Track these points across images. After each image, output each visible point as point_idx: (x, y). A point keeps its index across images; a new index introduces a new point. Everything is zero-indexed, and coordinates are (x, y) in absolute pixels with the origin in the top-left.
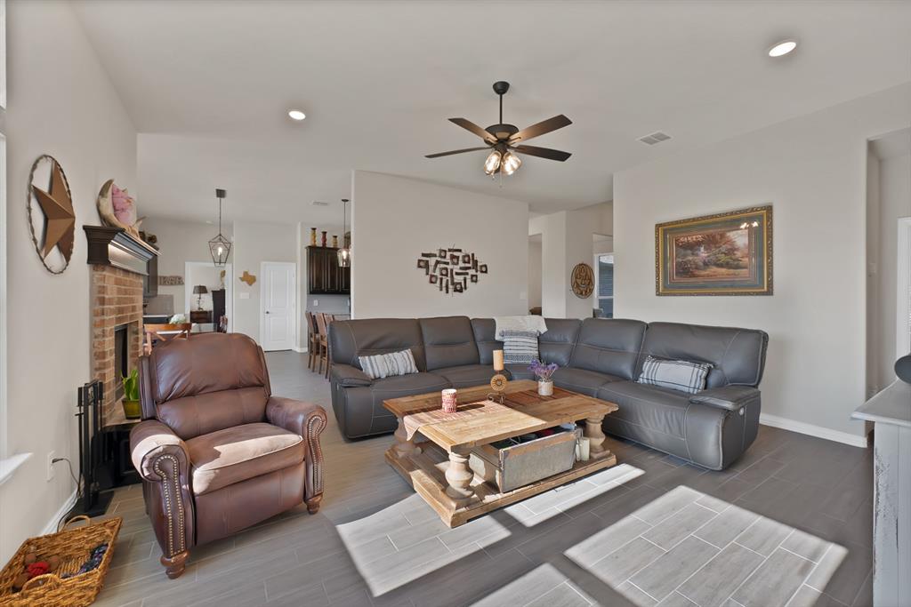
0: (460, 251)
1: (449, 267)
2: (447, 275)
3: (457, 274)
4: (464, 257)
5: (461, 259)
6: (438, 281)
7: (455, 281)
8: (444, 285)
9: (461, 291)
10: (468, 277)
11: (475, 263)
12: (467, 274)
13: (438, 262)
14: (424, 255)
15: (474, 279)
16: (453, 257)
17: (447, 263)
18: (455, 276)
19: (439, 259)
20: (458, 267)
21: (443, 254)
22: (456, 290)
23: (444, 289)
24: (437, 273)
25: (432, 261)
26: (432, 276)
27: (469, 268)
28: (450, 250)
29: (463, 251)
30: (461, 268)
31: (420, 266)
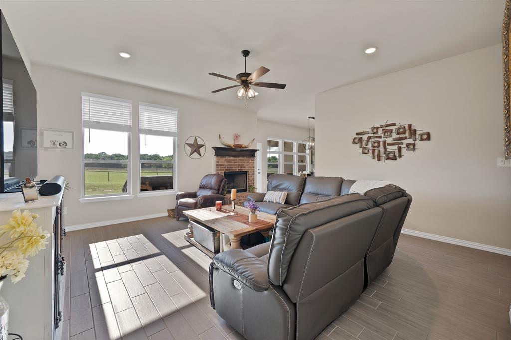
0: (394, 125)
1: (382, 140)
2: (378, 146)
3: (390, 144)
4: (398, 129)
5: (394, 131)
6: (371, 152)
7: (388, 150)
8: (376, 154)
9: (394, 158)
10: (404, 146)
11: (413, 132)
12: (402, 143)
13: (369, 138)
14: (357, 134)
15: (412, 147)
16: (385, 132)
17: (380, 137)
18: (388, 147)
19: (372, 135)
20: (391, 139)
21: (375, 131)
22: (388, 158)
23: (376, 157)
24: (370, 146)
25: (365, 137)
26: (365, 148)
27: (405, 138)
28: (382, 126)
29: (398, 124)
30: (395, 139)
31: (354, 142)
